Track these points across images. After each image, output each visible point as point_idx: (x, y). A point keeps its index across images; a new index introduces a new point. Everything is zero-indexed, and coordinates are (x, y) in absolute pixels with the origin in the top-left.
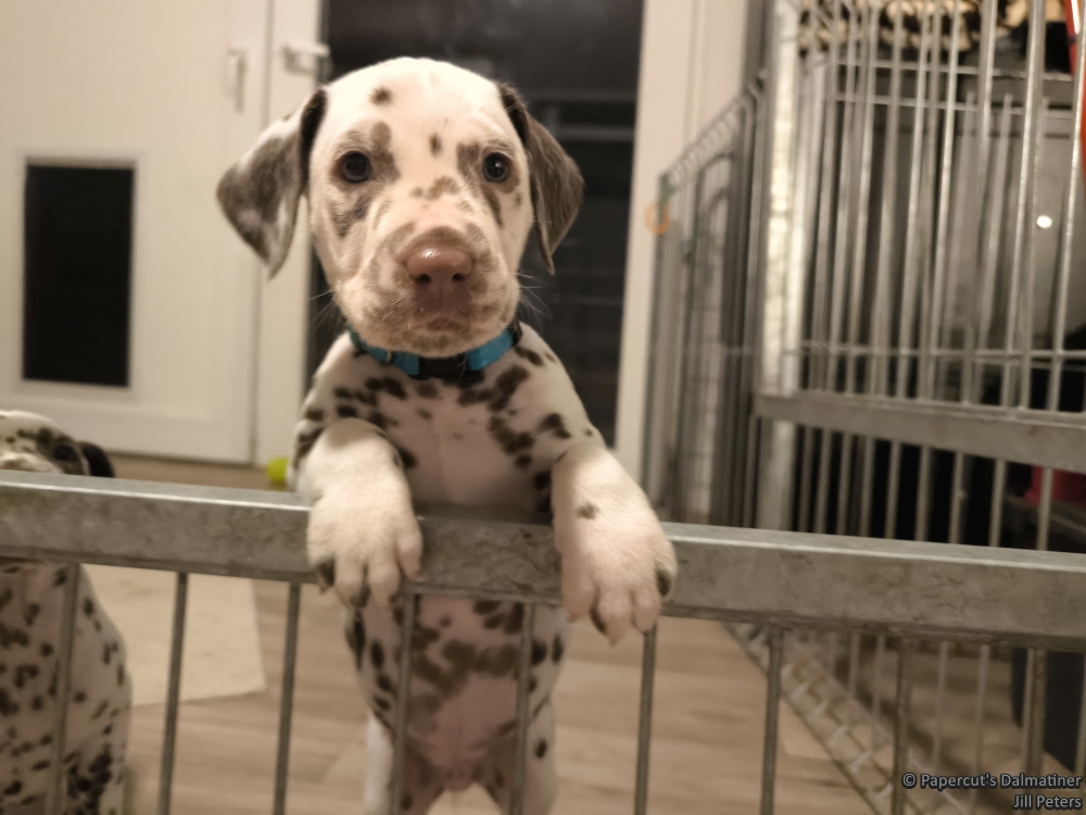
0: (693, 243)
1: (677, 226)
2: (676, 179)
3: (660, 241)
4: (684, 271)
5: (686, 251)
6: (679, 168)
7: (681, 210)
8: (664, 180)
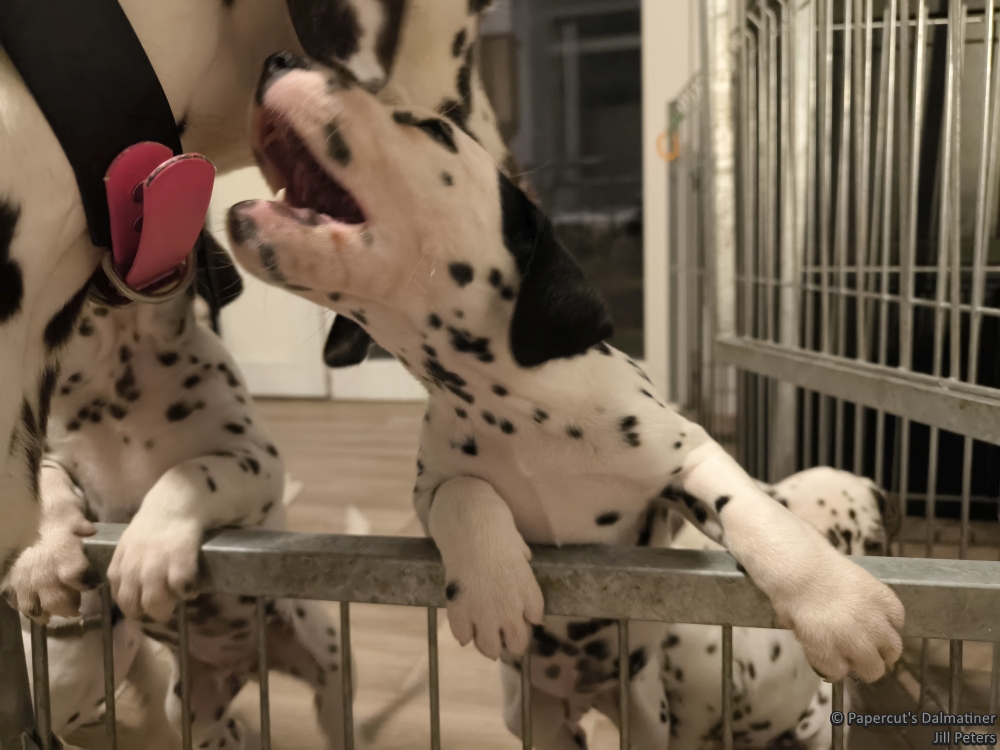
2: (683, 107)
3: (673, 165)
5: (695, 176)
6: (686, 98)
7: (690, 136)
8: (673, 107)
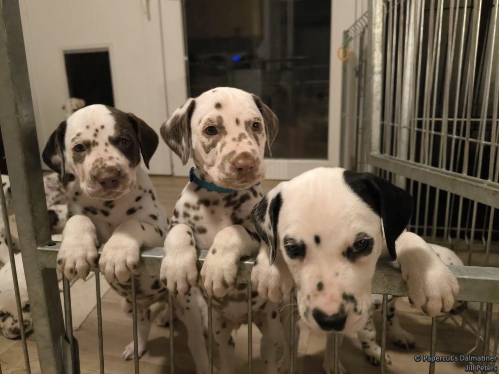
2: (351, 34)
3: (345, 63)
4: (357, 79)
5: (358, 69)
6: (353, 28)
8: (346, 33)
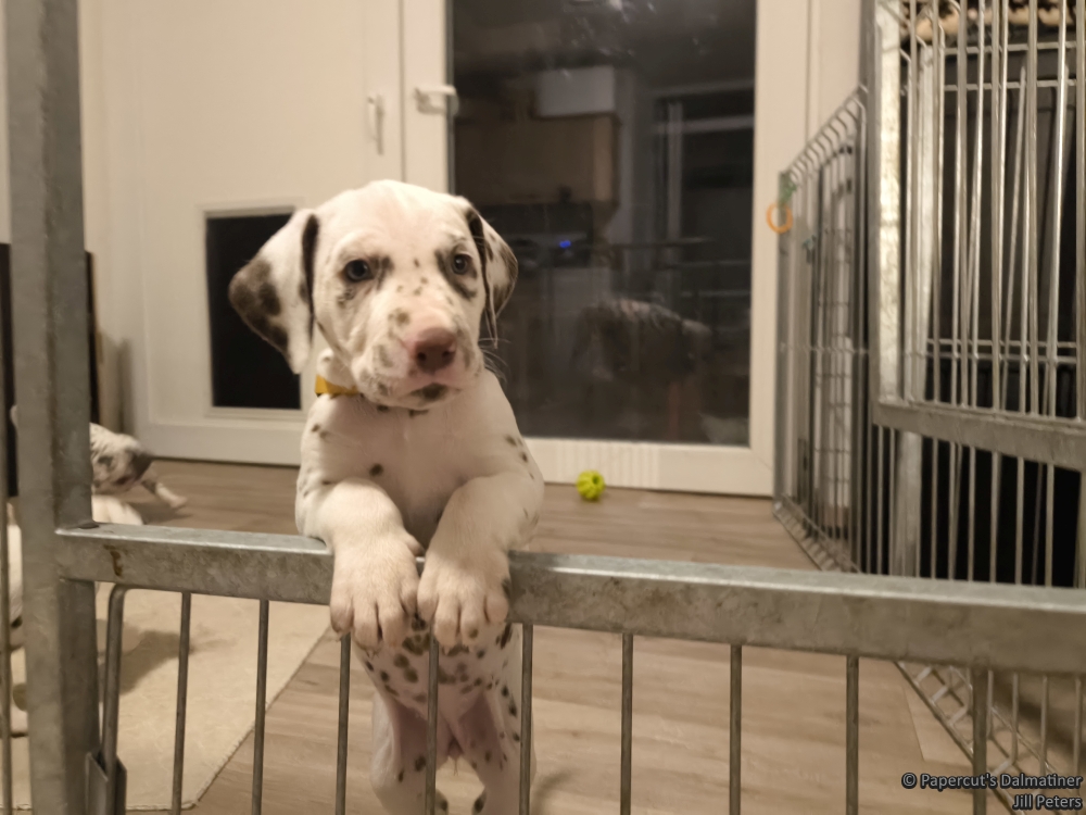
0: (818, 240)
1: (802, 221)
2: (797, 176)
3: (783, 238)
4: (809, 268)
5: (811, 247)
6: (801, 165)
7: (803, 206)
8: (785, 177)
